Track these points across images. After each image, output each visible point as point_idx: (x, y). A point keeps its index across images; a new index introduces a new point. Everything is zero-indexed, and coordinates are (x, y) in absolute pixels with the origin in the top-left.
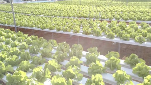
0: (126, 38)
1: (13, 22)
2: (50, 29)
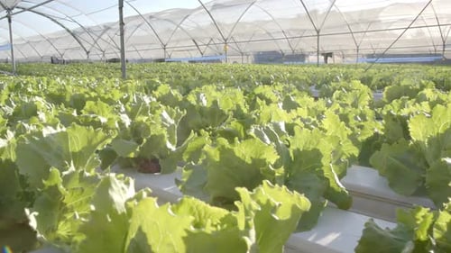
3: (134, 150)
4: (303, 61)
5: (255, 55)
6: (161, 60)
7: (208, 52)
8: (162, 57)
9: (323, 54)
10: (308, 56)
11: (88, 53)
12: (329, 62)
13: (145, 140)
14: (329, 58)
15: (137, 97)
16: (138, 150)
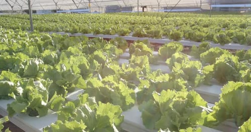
0: (200, 37)
1: (30, 26)
2: (84, 33)
3: (24, 109)
4: (132, 10)
5: (106, 8)
6: (55, 11)
7: (81, 6)
8: (55, 9)
9: (141, 7)
10: (134, 8)
11: (12, 7)
12: (144, 11)
13: (29, 104)
14: (145, 8)
15: (32, 62)
16: (26, 108)
